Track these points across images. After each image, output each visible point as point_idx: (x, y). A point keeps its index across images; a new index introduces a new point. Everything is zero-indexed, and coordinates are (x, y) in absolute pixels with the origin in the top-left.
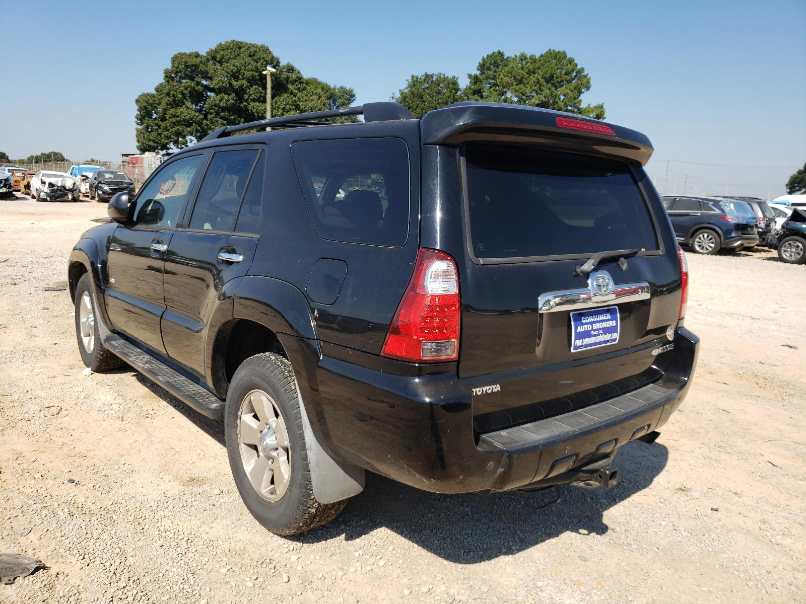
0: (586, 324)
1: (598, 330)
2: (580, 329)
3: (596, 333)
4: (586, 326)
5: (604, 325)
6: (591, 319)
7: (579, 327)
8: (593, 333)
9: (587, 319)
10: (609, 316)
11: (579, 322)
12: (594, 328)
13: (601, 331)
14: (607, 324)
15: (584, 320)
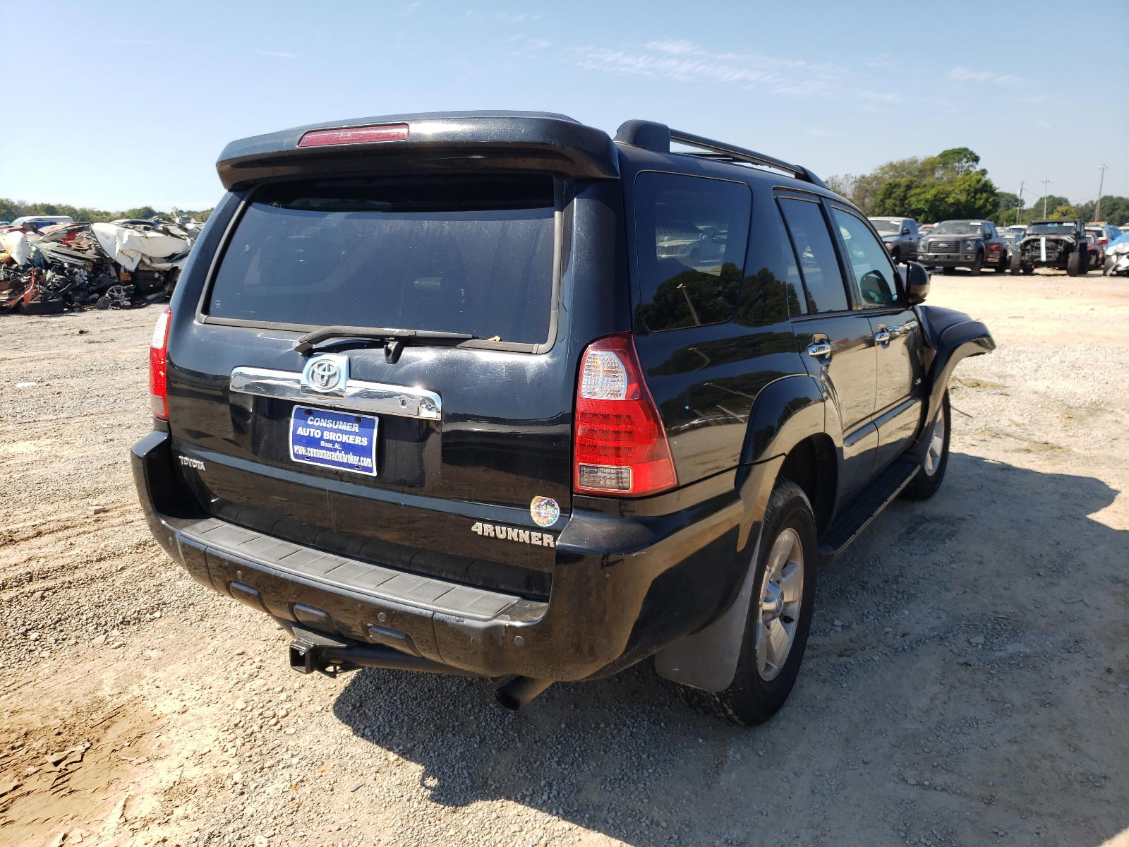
0: (312, 427)
1: (333, 442)
2: (301, 431)
3: (330, 445)
4: (312, 430)
5: (345, 438)
6: (323, 423)
7: (300, 429)
8: (323, 444)
9: (317, 421)
10: (357, 428)
11: (303, 421)
12: (325, 438)
13: (337, 446)
14: (351, 439)
15: (311, 420)
